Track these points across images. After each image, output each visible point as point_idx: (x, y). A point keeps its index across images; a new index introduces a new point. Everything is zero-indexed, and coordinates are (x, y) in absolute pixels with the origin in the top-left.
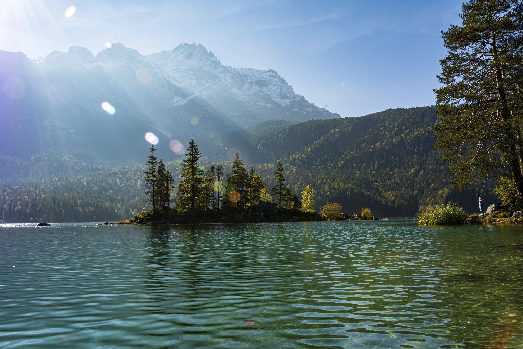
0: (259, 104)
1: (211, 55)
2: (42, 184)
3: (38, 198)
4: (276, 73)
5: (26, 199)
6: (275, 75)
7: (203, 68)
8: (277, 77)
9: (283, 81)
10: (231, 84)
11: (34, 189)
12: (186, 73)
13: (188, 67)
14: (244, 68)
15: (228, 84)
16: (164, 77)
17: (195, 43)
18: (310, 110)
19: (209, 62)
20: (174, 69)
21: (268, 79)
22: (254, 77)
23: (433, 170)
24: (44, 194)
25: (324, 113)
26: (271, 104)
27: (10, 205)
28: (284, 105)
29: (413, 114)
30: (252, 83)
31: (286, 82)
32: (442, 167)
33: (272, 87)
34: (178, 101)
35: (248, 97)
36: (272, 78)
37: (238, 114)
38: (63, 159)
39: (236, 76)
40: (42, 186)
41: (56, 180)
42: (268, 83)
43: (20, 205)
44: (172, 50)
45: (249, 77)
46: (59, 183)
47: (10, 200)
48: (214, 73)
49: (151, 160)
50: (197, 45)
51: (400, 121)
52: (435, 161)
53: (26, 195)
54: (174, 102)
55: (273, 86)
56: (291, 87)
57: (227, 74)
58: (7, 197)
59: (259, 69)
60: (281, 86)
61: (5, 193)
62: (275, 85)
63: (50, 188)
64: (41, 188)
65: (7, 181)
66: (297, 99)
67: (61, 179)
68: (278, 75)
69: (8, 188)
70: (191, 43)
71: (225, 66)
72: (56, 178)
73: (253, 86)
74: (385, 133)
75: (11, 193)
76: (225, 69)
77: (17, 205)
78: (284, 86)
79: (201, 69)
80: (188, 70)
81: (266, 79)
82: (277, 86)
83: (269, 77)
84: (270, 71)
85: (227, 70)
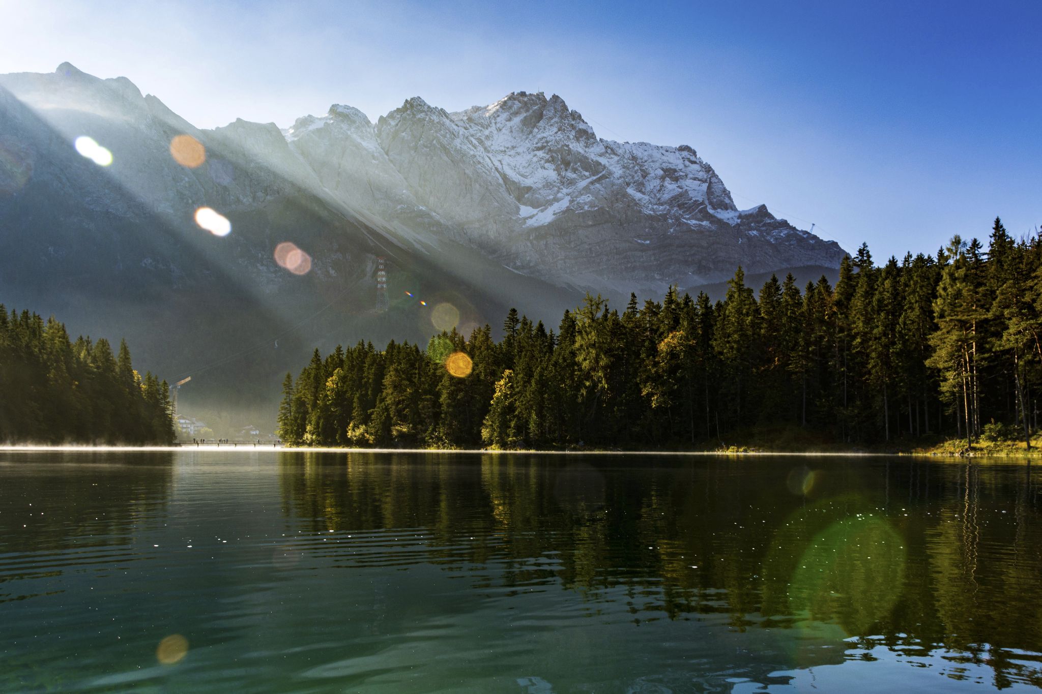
0: (684, 220)
1: (577, 117)
4: (694, 153)
6: (693, 158)
7: (568, 146)
8: (698, 162)
9: (708, 169)
10: (622, 179)
12: (535, 155)
13: (537, 143)
14: (631, 142)
17: (540, 91)
19: (573, 133)
20: (508, 148)
21: (681, 166)
22: (654, 159)
25: (811, 242)
26: (708, 222)
28: (731, 224)
31: (713, 171)
33: (688, 182)
36: (687, 163)
37: (648, 242)
39: (630, 162)
42: (681, 174)
48: (593, 158)
50: (548, 97)
55: (692, 181)
57: (612, 158)
59: (660, 145)
60: (710, 182)
62: (695, 179)
68: (698, 157)
70: (534, 93)
71: (607, 141)
76: (606, 147)
79: (565, 148)
80: (538, 149)
81: (676, 166)
82: (699, 180)
83: (682, 160)
84: (683, 149)
85: (612, 149)
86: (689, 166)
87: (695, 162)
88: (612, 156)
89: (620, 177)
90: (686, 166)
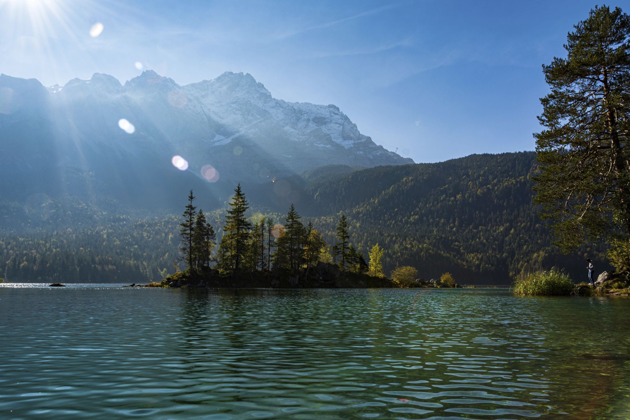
0: (317, 145)
1: (261, 86)
2: (54, 237)
3: (48, 253)
4: (338, 109)
5: (34, 253)
6: (337, 112)
7: (250, 101)
8: (339, 114)
9: (346, 118)
11: (44, 242)
12: (230, 107)
13: (233, 100)
14: (300, 102)
15: (280, 121)
16: (204, 111)
17: (241, 72)
18: (378, 154)
19: (258, 95)
20: (216, 102)
21: (328, 116)
22: (311, 113)
23: (527, 228)
24: (55, 249)
25: (395, 158)
26: (330, 146)
27: (14, 260)
28: (346, 147)
29: (502, 161)
30: (308, 120)
31: (349, 120)
32: (537, 226)
33: (332, 125)
34: (220, 140)
35: (304, 137)
36: (332, 114)
37: (290, 156)
38: (80, 206)
39: (290, 111)
40: (54, 238)
41: (70, 232)
42: (328, 120)
43: (26, 261)
44: (215, 79)
45: (305, 114)
46: (74, 235)
47: (15, 255)
48: (264, 108)
49: (189, 210)
50: (245, 74)
51: (486, 168)
52: (528, 218)
53: (34, 249)
54: (216, 142)
55: (334, 124)
56: (355, 126)
58: (11, 251)
59: (317, 104)
60: (343, 125)
61: (9, 247)
62: (336, 123)
63: (62, 241)
64: (52, 241)
65: (12, 232)
66: (362, 141)
67: (76, 230)
68: (340, 111)
69: (12, 241)
70: (238, 72)
71: (277, 100)
72: (71, 229)
73: (310, 124)
74: (468, 183)
75: (16, 246)
76: (276, 103)
77: (23, 261)
78: (347, 124)
79: (248, 102)
80: (233, 103)
81: (325, 115)
82: (339, 124)
83: (329, 113)
84: (331, 106)
85: (280, 105)
86: (333, 116)
87: (338, 114)
88: (280, 108)
89: (282, 120)
90: (331, 116)
